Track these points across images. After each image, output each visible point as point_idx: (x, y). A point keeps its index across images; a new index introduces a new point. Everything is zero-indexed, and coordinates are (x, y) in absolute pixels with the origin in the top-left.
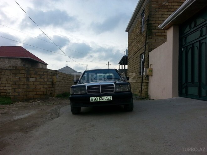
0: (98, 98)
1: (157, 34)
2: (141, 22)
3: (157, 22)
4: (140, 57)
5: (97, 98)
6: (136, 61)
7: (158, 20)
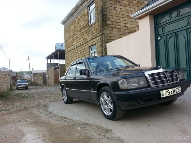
0: (170, 90)
1: (112, 26)
2: (88, 14)
3: (111, 14)
4: (89, 49)
5: (168, 92)
6: (81, 54)
7: (112, 12)
